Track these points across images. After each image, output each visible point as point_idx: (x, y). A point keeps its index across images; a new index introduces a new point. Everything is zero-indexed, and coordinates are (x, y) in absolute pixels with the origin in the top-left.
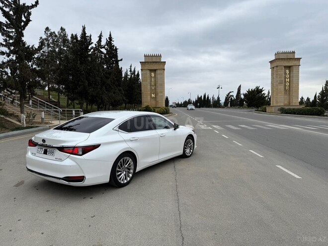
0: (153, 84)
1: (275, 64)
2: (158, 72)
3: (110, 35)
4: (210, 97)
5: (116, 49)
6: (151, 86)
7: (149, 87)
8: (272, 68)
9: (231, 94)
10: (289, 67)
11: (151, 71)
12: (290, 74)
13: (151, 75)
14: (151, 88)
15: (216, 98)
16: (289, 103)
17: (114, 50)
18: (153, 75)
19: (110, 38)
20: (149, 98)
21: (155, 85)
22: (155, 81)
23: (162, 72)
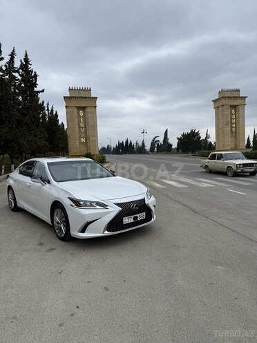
0: (82, 125)
1: (220, 103)
2: (88, 110)
3: (26, 56)
4: (134, 143)
5: (36, 76)
6: (79, 127)
7: (77, 129)
8: (217, 108)
9: (156, 139)
10: (234, 107)
11: (79, 108)
12: (235, 114)
13: (79, 114)
14: (80, 131)
15: (140, 144)
16: (236, 147)
17: (32, 77)
18: (81, 113)
19: (26, 60)
20: (78, 143)
21: (85, 127)
22: (85, 122)
23: (93, 110)
